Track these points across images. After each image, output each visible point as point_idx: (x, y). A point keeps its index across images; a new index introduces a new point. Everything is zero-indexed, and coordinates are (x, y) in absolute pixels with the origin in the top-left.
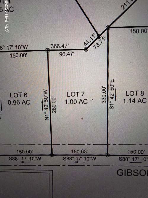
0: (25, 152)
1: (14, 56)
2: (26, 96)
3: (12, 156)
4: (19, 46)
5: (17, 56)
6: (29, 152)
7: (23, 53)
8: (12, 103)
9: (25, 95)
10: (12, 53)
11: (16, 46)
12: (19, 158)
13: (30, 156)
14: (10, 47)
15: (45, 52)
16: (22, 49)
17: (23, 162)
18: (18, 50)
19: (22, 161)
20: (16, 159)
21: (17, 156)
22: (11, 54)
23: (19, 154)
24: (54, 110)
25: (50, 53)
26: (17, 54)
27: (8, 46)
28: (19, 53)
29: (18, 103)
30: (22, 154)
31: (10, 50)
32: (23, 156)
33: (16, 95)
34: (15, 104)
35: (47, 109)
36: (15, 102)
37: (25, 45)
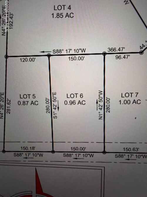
0: (79, 149)
1: (72, 59)
2: (82, 96)
3: (66, 153)
4: (78, 50)
5: (75, 59)
6: (82, 149)
7: (81, 56)
8: (68, 103)
9: (80, 96)
10: (71, 56)
11: (75, 50)
12: (72, 154)
13: (83, 153)
14: (68, 51)
15: (102, 55)
16: (80, 52)
17: (76, 159)
18: (76, 53)
19: (76, 157)
20: (70, 156)
21: (71, 153)
22: (69, 58)
23: (73, 151)
24: (108, 110)
25: (107, 56)
26: (75, 58)
27: (67, 50)
28: (77, 56)
29: (74, 103)
30: (76, 151)
31: (68, 53)
32: (77, 153)
33: (72, 96)
34: (71, 104)
35: (101, 108)
36: (71, 102)
37: (83, 49)
